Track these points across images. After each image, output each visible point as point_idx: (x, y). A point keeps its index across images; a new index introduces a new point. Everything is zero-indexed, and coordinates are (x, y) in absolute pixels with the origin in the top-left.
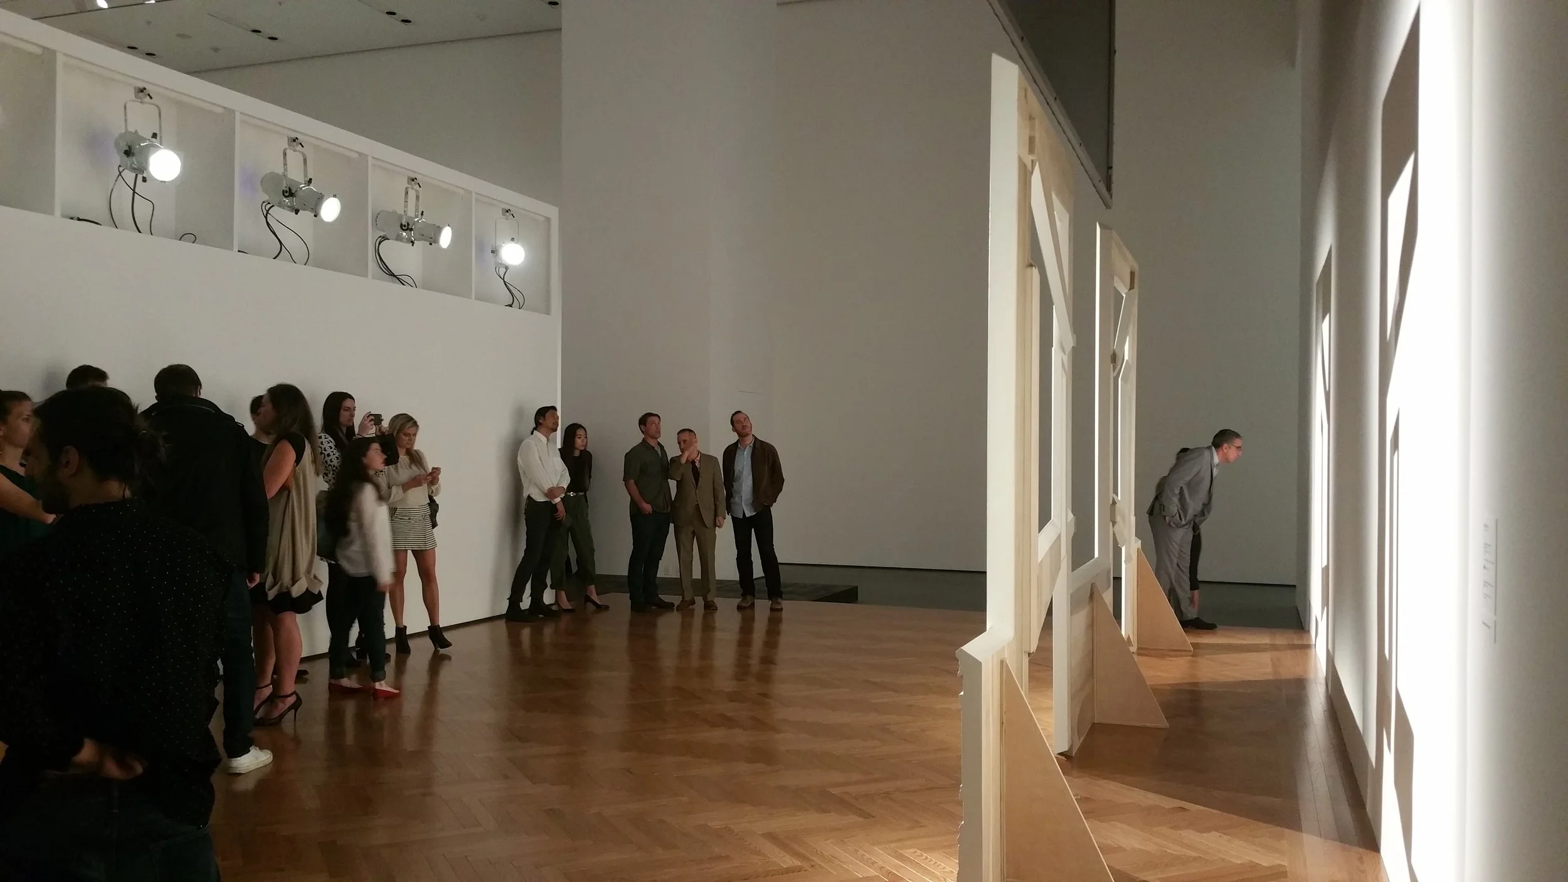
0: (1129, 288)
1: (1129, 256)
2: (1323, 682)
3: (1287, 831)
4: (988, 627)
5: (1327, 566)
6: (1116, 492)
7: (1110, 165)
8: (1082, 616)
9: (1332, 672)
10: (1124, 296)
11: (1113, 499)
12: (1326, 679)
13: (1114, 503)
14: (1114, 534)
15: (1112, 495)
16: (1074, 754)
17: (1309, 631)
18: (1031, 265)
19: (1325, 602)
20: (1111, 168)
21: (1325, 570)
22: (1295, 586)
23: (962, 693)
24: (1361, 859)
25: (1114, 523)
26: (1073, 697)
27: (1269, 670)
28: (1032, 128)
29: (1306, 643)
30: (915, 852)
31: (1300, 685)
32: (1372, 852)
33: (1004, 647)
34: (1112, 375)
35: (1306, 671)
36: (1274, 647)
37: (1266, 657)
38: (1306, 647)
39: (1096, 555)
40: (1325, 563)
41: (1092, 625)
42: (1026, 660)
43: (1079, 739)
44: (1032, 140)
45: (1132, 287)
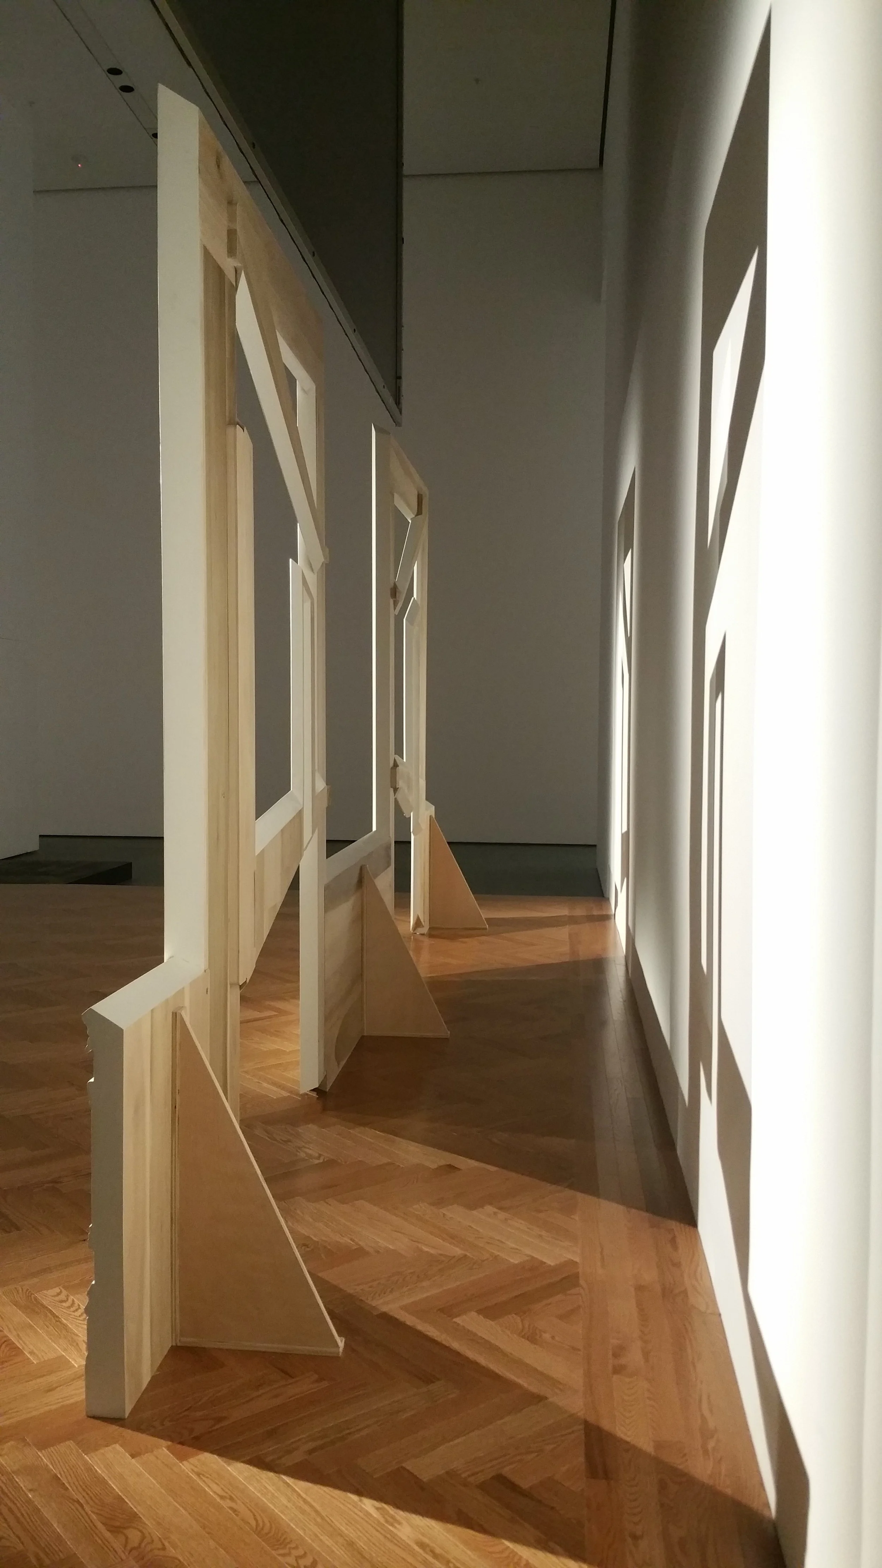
0: (416, 514)
1: (417, 477)
2: (623, 962)
3: (580, 1196)
4: (166, 956)
5: (628, 832)
6: (399, 751)
7: (398, 375)
8: (345, 911)
9: (633, 956)
10: (410, 521)
11: (395, 760)
12: (626, 957)
13: (396, 765)
14: (396, 801)
15: (392, 756)
16: (328, 1090)
17: (608, 900)
18: (232, 423)
19: (625, 873)
20: (400, 378)
21: (625, 837)
22: (595, 846)
23: (92, 1080)
24: (673, 1241)
25: (396, 790)
26: (327, 1016)
27: (566, 949)
28: (232, 218)
29: (604, 913)
30: (58, 1294)
31: (598, 965)
32: (687, 1226)
33: (181, 992)
34: (393, 613)
35: (605, 949)
36: (572, 920)
37: (563, 933)
38: (606, 918)
39: (374, 829)
40: (625, 829)
41: (360, 918)
42: (234, 997)
43: (339, 1064)
44: (231, 234)
45: (419, 512)
